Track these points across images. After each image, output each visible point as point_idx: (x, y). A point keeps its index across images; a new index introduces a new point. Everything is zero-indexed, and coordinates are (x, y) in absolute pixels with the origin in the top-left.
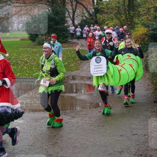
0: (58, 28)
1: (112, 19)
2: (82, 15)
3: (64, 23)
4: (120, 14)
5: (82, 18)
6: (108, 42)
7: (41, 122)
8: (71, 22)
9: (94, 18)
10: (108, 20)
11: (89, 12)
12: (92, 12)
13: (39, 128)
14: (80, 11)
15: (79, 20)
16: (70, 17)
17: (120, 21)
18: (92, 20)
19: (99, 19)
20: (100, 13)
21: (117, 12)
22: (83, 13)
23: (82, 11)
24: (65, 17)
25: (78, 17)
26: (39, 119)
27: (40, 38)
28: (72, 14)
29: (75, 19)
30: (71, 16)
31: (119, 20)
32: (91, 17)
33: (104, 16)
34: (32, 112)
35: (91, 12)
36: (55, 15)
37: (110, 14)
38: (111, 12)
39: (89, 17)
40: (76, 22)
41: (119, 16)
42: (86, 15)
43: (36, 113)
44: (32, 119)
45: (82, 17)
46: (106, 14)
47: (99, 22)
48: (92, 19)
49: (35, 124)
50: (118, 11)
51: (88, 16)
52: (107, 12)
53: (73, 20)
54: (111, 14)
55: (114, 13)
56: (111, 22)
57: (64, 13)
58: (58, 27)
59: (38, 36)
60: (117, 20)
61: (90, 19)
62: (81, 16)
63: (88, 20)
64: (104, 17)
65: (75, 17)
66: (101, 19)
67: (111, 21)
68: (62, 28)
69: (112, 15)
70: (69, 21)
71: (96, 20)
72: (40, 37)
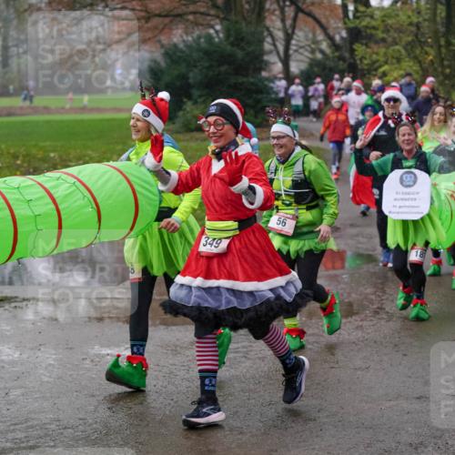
0: (242, 84)
1: (399, 60)
2: (313, 46)
3: (260, 70)
4: (422, 44)
5: (310, 56)
6: (392, 125)
7: (188, 356)
8: (278, 67)
9: (347, 55)
10: (386, 63)
11: (331, 39)
12: (342, 38)
13: (182, 373)
14: (306, 36)
15: (302, 61)
16: (278, 53)
17: (421, 66)
18: (341, 62)
19: (361, 60)
20: (364, 42)
21: (413, 41)
22: (316, 42)
23: (310, 35)
24: (263, 53)
25: (302, 54)
26: (181, 348)
27: (188, 112)
28: (283, 43)
29: (293, 57)
30: (281, 48)
31: (420, 62)
32: (337, 54)
33: (375, 50)
34: (162, 327)
35: (337, 38)
36: (232, 44)
37: (392, 45)
38: (394, 39)
39: (333, 53)
40: (295, 68)
41: (418, 52)
42: (324, 46)
43: (174, 328)
44: (162, 347)
45: (313, 52)
46: (381, 45)
47: (360, 67)
48: (341, 58)
49: (171, 362)
50: (417, 37)
51: (328, 51)
52: (384, 40)
53: (286, 61)
54: (397, 44)
55: (403, 43)
56: (396, 68)
57: (261, 41)
58: (241, 79)
59: (184, 107)
60: (411, 64)
61: (336, 59)
62: (309, 49)
63: (327, 62)
64: (374, 53)
65: (291, 52)
66: (365, 58)
67: (396, 66)
68: (252, 84)
69: (397, 47)
70: (274, 63)
71: (352, 61)
72: (188, 109)
